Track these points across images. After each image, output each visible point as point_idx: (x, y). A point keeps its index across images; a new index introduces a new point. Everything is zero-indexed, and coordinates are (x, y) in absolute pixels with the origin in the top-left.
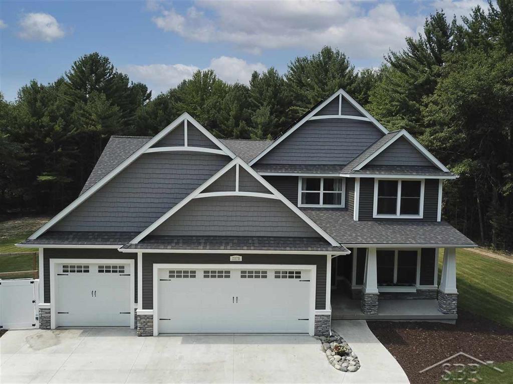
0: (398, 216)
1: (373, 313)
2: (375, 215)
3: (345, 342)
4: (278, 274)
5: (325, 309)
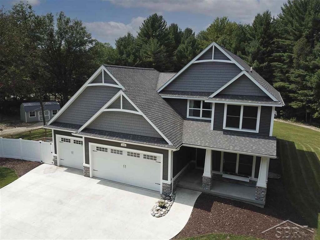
0: (240, 129)
1: (207, 189)
2: (224, 127)
3: (174, 201)
4: (145, 157)
5: (167, 180)
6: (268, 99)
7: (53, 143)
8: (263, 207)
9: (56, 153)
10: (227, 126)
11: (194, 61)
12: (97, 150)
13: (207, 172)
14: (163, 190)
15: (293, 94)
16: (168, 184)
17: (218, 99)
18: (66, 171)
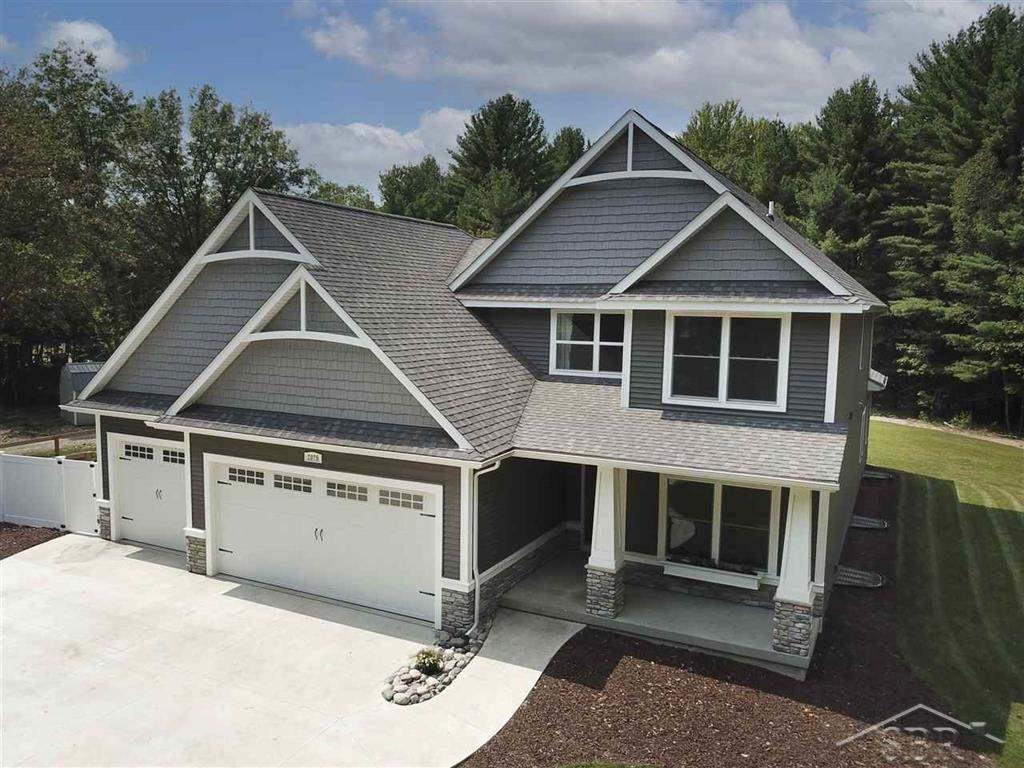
0: (722, 401)
1: (603, 614)
2: (667, 397)
3: (476, 653)
4: (385, 497)
5: (458, 579)
6: (816, 289)
7: (98, 464)
8: (801, 676)
9: (106, 496)
10: (677, 390)
11: (567, 180)
12: (232, 478)
13: (604, 552)
14: (445, 614)
15: (958, 336)
16: (462, 594)
17: (639, 297)
18: (133, 556)
